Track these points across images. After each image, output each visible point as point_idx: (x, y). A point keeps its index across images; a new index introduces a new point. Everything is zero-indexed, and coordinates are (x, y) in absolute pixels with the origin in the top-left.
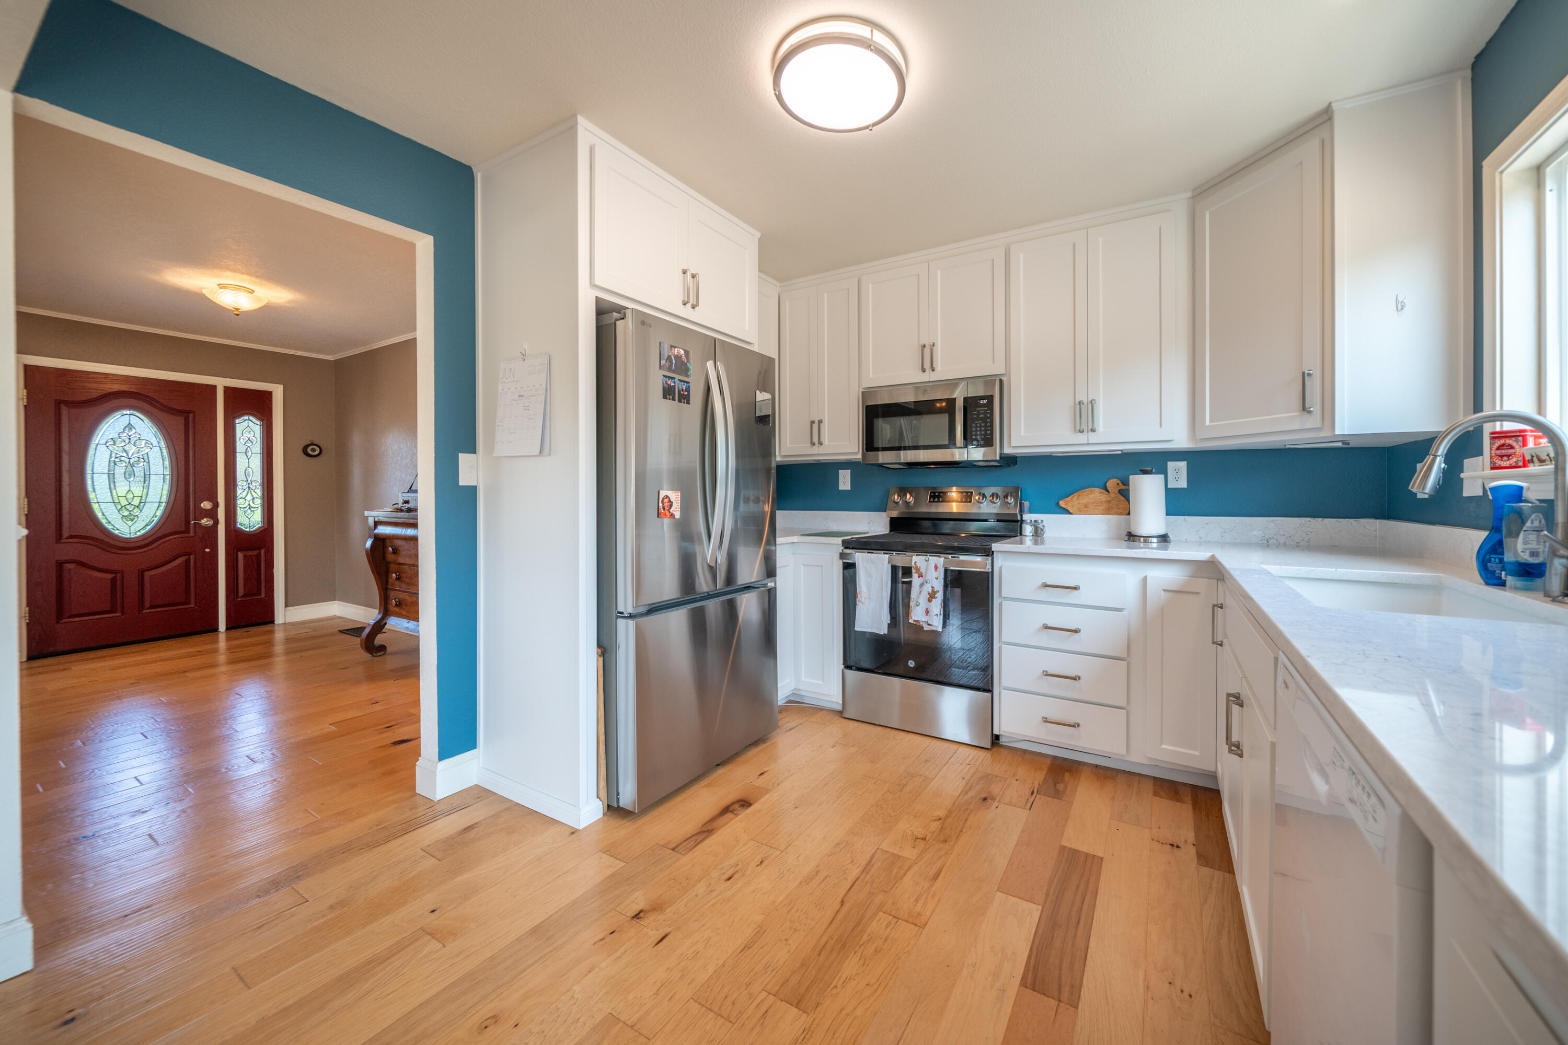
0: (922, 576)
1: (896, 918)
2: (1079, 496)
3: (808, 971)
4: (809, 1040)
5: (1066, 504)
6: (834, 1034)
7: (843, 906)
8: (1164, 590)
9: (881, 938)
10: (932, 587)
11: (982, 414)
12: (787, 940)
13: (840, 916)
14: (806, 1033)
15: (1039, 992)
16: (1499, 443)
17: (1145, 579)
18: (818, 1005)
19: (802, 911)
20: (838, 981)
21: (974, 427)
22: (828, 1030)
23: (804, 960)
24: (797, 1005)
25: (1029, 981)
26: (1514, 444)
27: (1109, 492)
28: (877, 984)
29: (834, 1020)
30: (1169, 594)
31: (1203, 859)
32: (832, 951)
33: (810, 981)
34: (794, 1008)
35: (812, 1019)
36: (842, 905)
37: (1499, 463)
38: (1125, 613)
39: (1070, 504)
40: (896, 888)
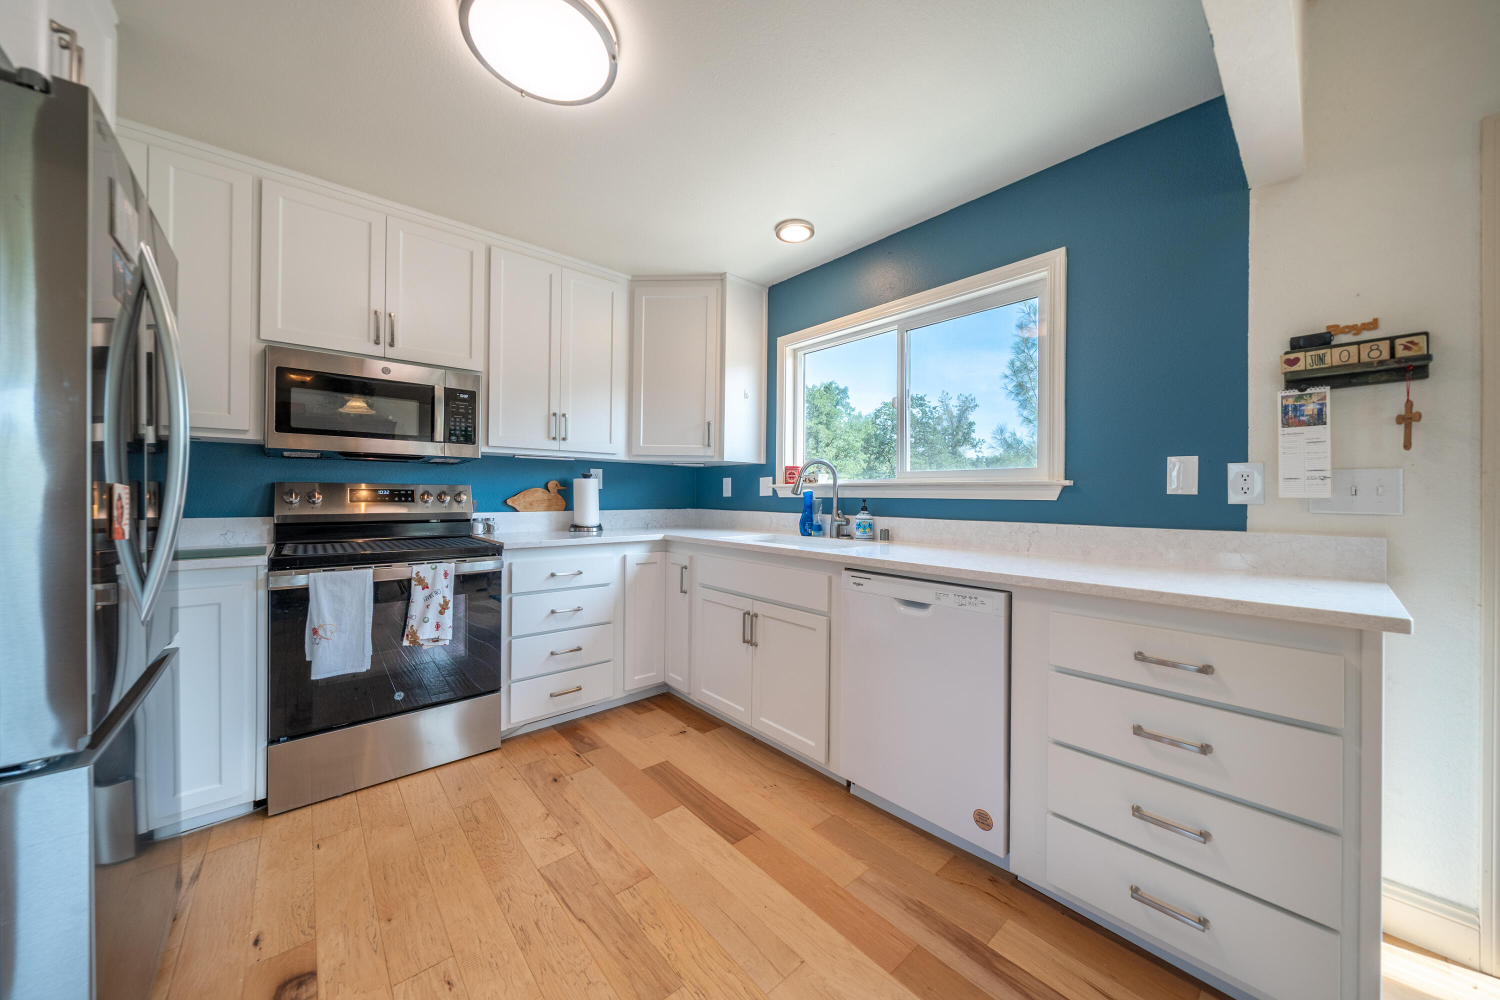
0: (428, 588)
1: (630, 888)
2: (525, 495)
3: (639, 973)
4: (707, 991)
5: (513, 502)
6: (711, 970)
7: (586, 921)
8: (637, 564)
9: (643, 905)
10: (444, 597)
11: (462, 408)
12: (590, 983)
13: (596, 927)
14: (699, 992)
15: (742, 839)
16: (789, 472)
17: (624, 558)
18: (678, 975)
19: (562, 959)
20: (664, 952)
21: (452, 421)
22: (706, 974)
23: (624, 973)
24: (669, 992)
25: (732, 839)
26: (795, 473)
27: (549, 492)
28: (684, 923)
29: (699, 966)
30: (639, 566)
31: (702, 730)
32: (630, 947)
33: (651, 975)
34: (671, 996)
35: (690, 983)
36: (584, 922)
37: (789, 481)
38: (611, 586)
39: (517, 503)
40: (598, 875)
